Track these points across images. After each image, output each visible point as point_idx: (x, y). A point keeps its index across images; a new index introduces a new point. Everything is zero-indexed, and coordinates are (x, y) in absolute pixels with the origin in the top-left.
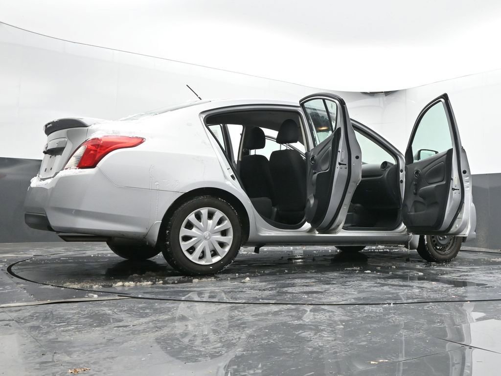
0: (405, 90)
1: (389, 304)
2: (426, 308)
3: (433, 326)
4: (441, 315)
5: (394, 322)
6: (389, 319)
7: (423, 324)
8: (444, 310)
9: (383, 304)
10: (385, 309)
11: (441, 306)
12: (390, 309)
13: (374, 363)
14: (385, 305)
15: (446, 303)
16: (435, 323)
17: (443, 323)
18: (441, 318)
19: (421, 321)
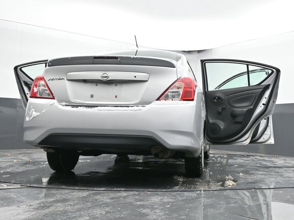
0: (211, 49)
1: (200, 191)
2: (225, 194)
3: (229, 205)
4: (235, 199)
6: (200, 201)
7: (223, 205)
9: (196, 191)
10: (197, 194)
11: (235, 192)
12: (202, 194)
14: (198, 192)
15: (238, 190)
16: (230, 203)
17: (236, 203)
18: (235, 200)
19: (222, 202)
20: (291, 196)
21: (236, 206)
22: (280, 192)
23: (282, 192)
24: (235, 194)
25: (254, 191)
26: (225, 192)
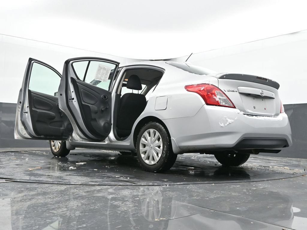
0: (176, 58)
1: (166, 185)
2: (188, 188)
3: (192, 198)
5: (169, 196)
6: (166, 194)
7: (186, 197)
8: (198, 189)
9: (162, 185)
10: (164, 188)
11: (197, 186)
12: (167, 188)
13: (157, 220)
14: (164, 186)
15: (200, 185)
16: (193, 196)
17: (198, 196)
18: (197, 193)
19: (185, 195)
20: (247, 189)
21: (198, 198)
22: (238, 186)
23: (239, 186)
24: (197, 188)
25: (214, 185)
26: (188, 186)
